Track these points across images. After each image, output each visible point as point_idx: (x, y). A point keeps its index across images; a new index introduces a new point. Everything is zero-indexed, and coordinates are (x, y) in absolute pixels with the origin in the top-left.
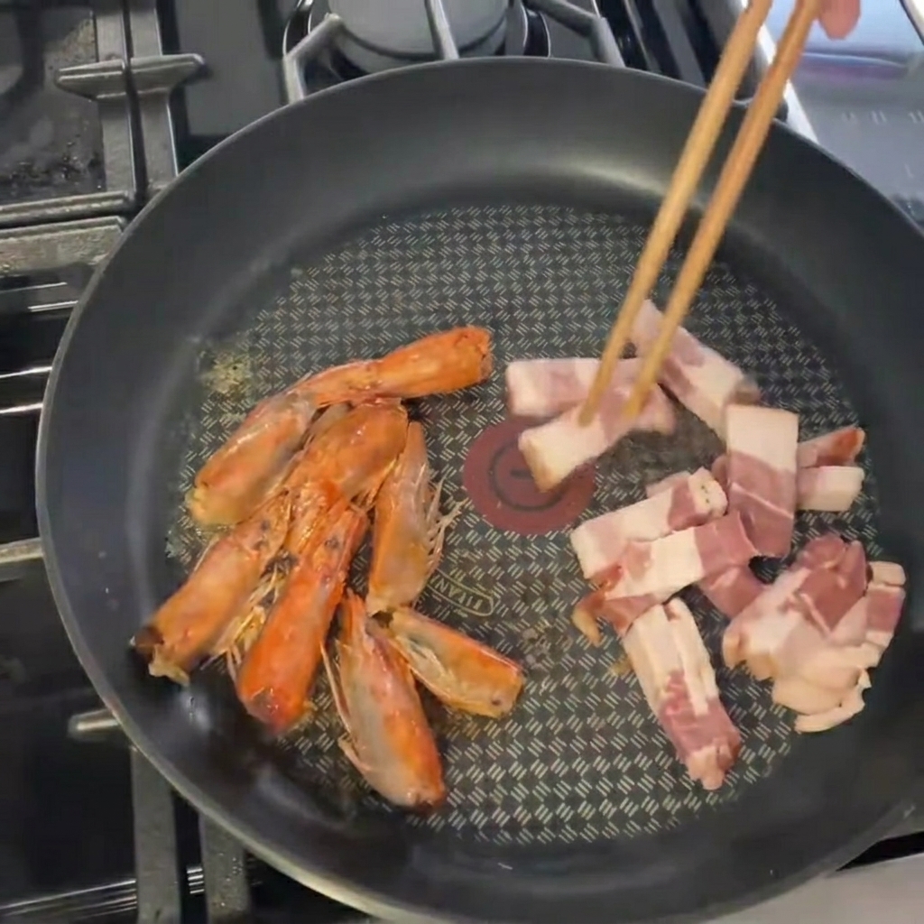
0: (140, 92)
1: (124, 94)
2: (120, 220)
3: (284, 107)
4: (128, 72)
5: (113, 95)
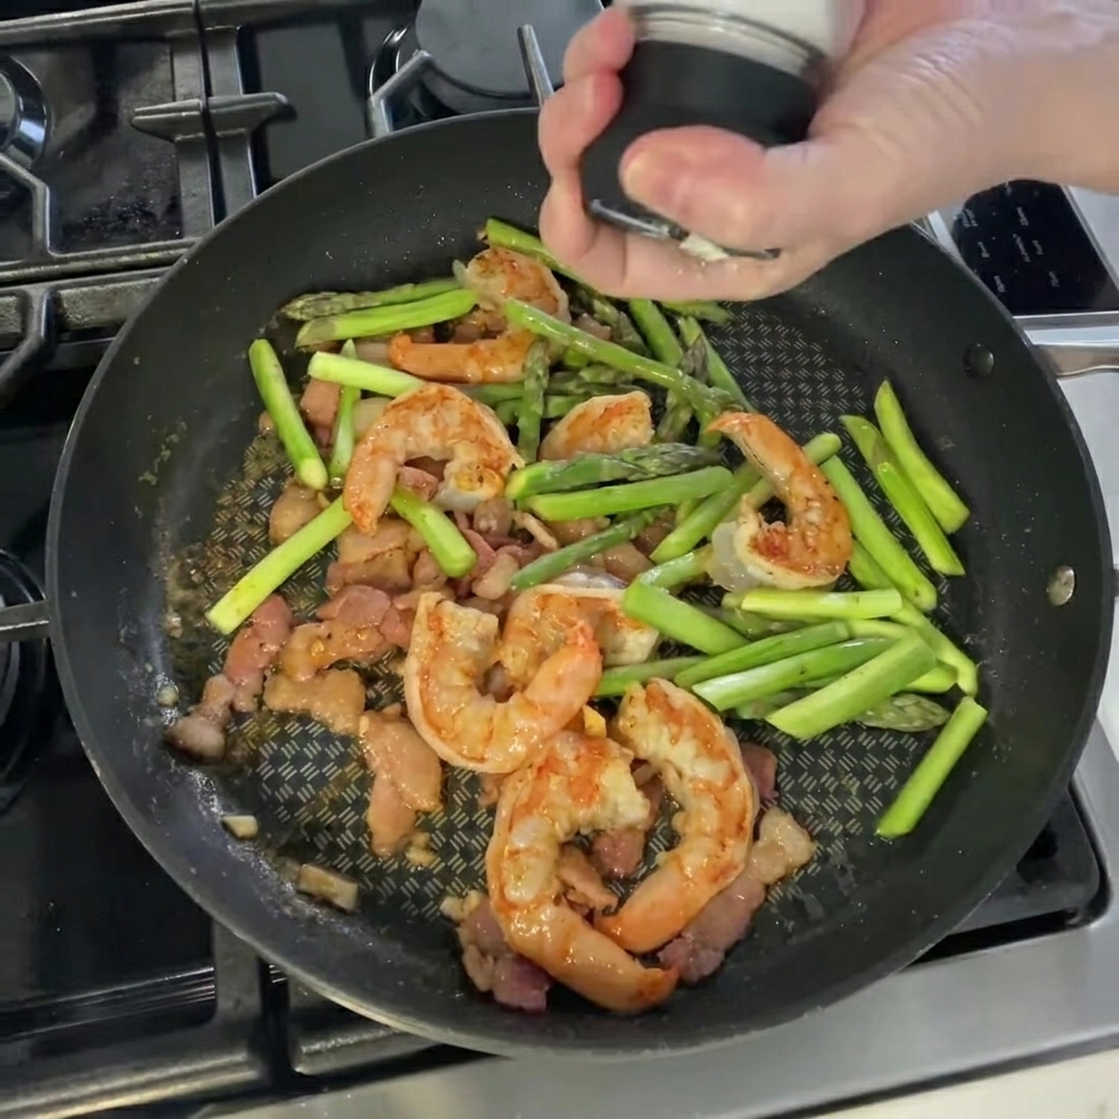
0: (218, 134)
1: (201, 134)
3: (371, 141)
4: (206, 113)
5: (191, 136)
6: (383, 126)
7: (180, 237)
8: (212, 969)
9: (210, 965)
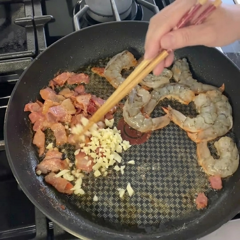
0: (36, 25)
2: (31, 58)
5: (30, 26)
7: (27, 50)
9: (35, 225)
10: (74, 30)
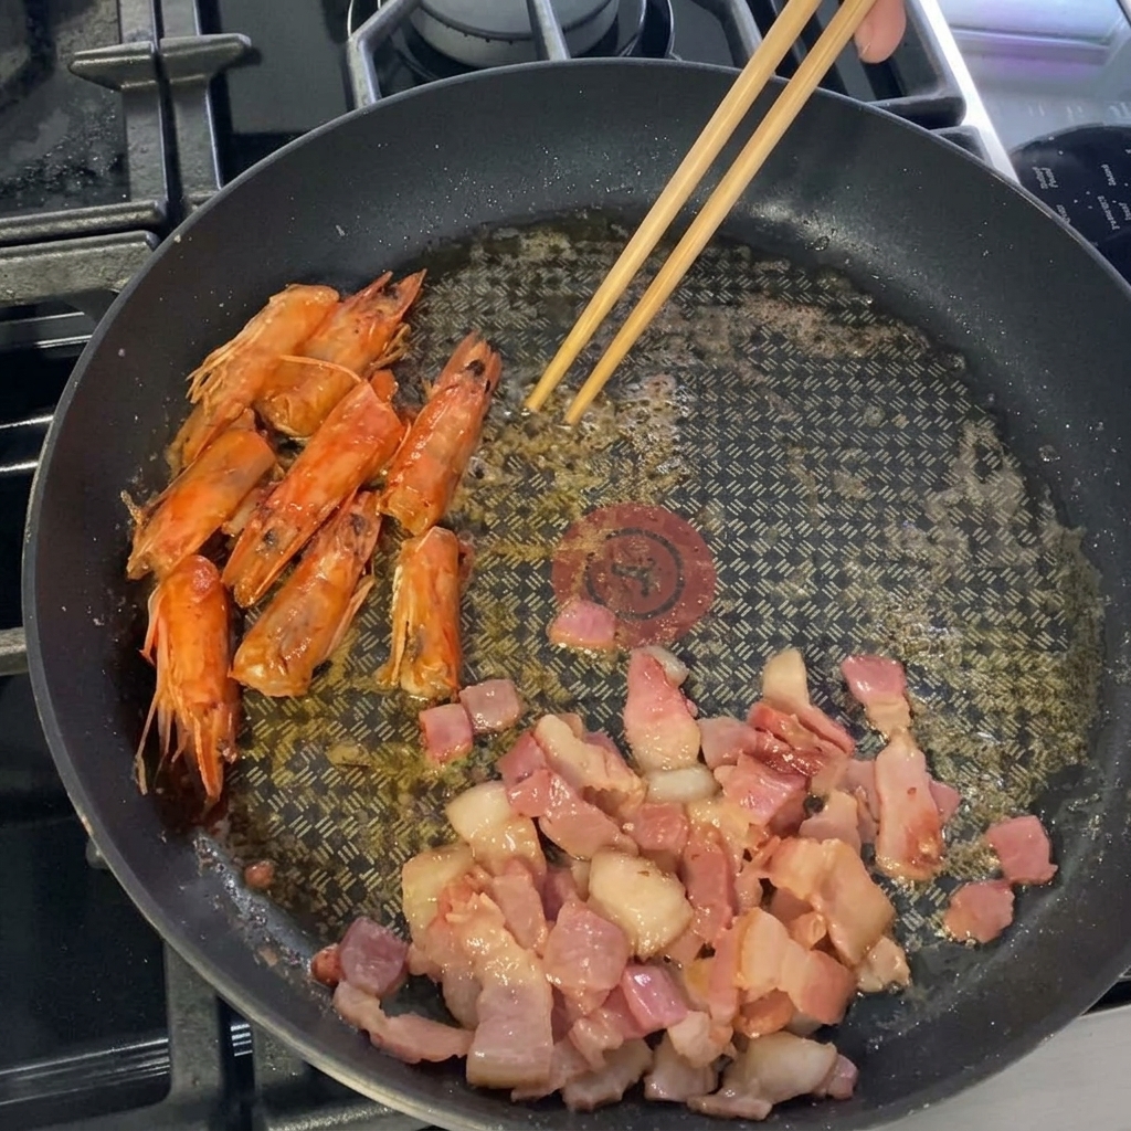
0: (172, 80)
1: (153, 82)
2: (149, 235)
4: (157, 57)
5: (141, 84)
6: (366, 92)
7: (128, 200)
8: (166, 1040)
9: (164, 1036)
10: (350, 103)
